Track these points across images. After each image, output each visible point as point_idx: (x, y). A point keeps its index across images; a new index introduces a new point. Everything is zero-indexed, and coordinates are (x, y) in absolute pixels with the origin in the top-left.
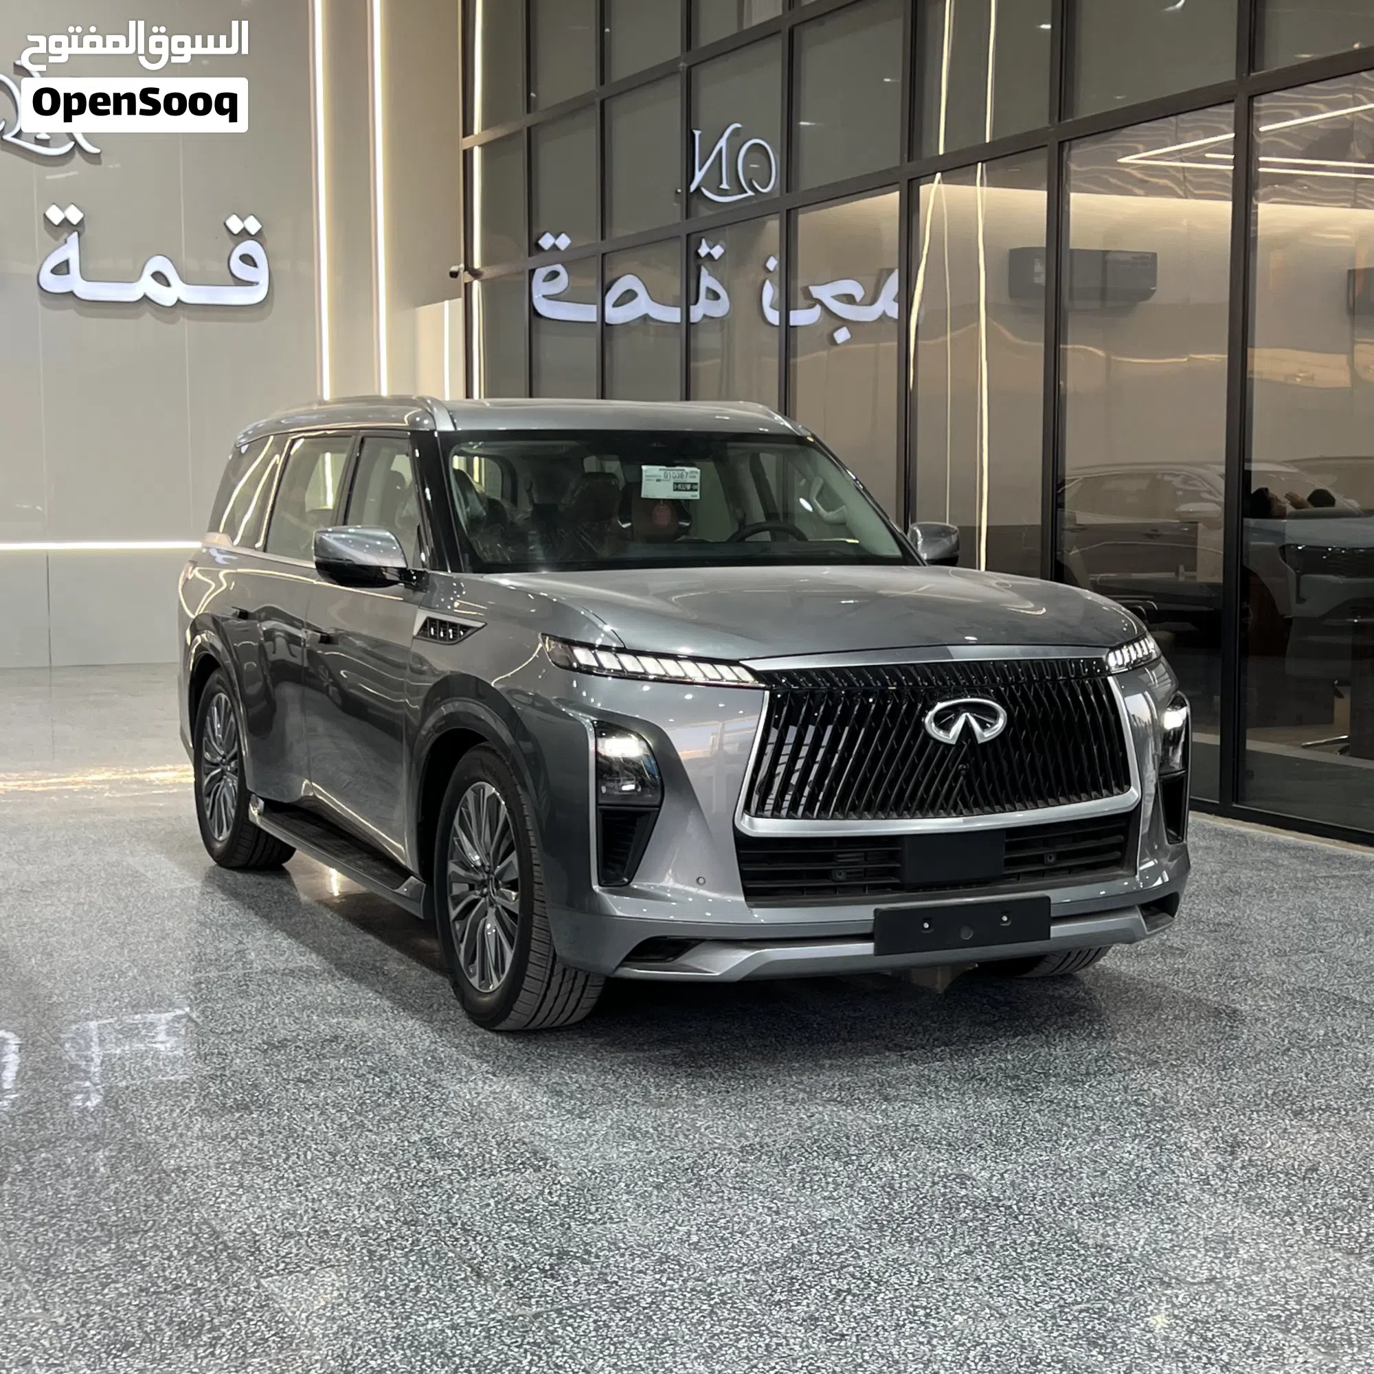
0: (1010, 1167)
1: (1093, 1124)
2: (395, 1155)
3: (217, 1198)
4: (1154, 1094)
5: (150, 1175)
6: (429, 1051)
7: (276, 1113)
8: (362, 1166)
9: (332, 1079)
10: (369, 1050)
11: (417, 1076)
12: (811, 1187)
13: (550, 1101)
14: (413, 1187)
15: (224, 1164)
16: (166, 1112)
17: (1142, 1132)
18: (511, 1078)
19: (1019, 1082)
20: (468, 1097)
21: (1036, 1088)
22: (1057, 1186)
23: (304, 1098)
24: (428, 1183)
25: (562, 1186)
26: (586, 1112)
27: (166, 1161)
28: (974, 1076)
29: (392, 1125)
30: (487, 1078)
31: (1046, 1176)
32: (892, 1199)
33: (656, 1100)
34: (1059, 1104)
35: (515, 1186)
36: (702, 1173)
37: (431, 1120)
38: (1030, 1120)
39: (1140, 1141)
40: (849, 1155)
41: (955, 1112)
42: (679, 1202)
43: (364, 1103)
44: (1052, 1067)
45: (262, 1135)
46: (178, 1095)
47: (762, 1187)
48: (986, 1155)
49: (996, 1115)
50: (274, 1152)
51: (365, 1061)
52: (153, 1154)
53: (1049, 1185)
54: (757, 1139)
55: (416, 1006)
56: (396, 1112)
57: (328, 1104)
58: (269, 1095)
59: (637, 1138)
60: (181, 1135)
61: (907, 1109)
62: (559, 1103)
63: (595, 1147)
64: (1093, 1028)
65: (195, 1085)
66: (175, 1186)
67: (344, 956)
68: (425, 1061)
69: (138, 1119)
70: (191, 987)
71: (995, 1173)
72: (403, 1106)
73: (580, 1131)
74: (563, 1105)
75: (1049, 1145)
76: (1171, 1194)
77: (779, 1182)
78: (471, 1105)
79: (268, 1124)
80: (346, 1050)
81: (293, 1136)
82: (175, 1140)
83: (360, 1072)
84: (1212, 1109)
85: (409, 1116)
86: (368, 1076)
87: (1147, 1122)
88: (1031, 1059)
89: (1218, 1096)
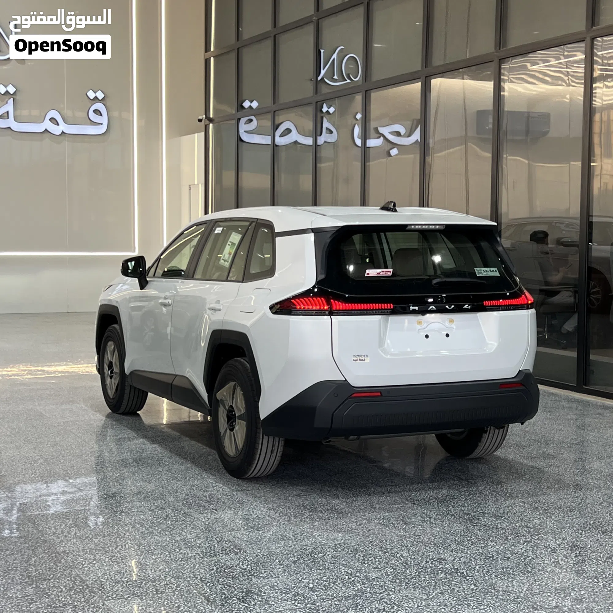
0: (464, 555)
1: (505, 536)
2: (168, 547)
3: (83, 565)
4: (536, 523)
5: (51, 554)
6: (185, 499)
7: (111, 527)
8: (153, 551)
9: (138, 511)
10: (156, 498)
11: (179, 510)
12: (368, 563)
13: (243, 523)
14: (177, 561)
15: (87, 550)
16: (58, 526)
17: (528, 540)
18: (224, 512)
19: (470, 516)
20: (203, 520)
21: (478, 519)
22: (486, 564)
23: (124, 520)
24: (184, 559)
25: (248, 561)
26: (260, 528)
27: (59, 548)
28: (448, 513)
29: (167, 533)
30: (213, 512)
31: (481, 559)
32: (406, 569)
33: (295, 523)
34: (489, 526)
35: (226, 561)
36: (316, 556)
37: (186, 531)
38: (475, 534)
39: (527, 544)
40: (386, 549)
41: (438, 530)
42: (304, 569)
43: (153, 523)
44: (486, 510)
45: (104, 536)
46: (64, 518)
47: (344, 562)
48: (453, 549)
49: (458, 531)
50: (110, 544)
51: (154, 504)
52: (53, 545)
53: (482, 563)
54: (343, 541)
55: (178, 478)
56: (169, 527)
57: (136, 523)
58: (107, 518)
59: (285, 540)
60: (66, 536)
61: (416, 528)
62: (247, 524)
63: (264, 543)
64: (508, 492)
65: (72, 514)
66: (63, 559)
67: (144, 455)
68: (183, 504)
69: (45, 529)
70: (69, 468)
71: (456, 558)
72: (172, 524)
73: (257, 536)
74: (249, 524)
75: (483, 545)
76: (540, 568)
77: (352, 560)
78: (205, 524)
79: (107, 532)
80: (144, 498)
81: (119, 537)
82: (63, 538)
83: (152, 508)
84: (563, 530)
85: (175, 528)
86: (155, 510)
87: (531, 536)
88: (476, 506)
89: (566, 524)
